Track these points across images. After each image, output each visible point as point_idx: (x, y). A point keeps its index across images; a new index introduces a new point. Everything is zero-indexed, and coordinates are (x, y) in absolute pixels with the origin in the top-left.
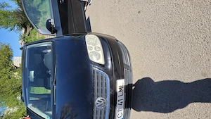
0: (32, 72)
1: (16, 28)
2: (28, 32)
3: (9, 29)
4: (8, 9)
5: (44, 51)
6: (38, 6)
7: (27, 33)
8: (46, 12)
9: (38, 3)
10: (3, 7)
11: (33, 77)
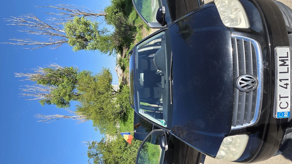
0: (142, 75)
1: (114, 52)
2: (124, 54)
3: (108, 53)
4: (107, 33)
5: (151, 56)
6: (134, 22)
7: (124, 56)
8: (142, 26)
9: (133, 19)
10: (103, 33)
11: (143, 80)
